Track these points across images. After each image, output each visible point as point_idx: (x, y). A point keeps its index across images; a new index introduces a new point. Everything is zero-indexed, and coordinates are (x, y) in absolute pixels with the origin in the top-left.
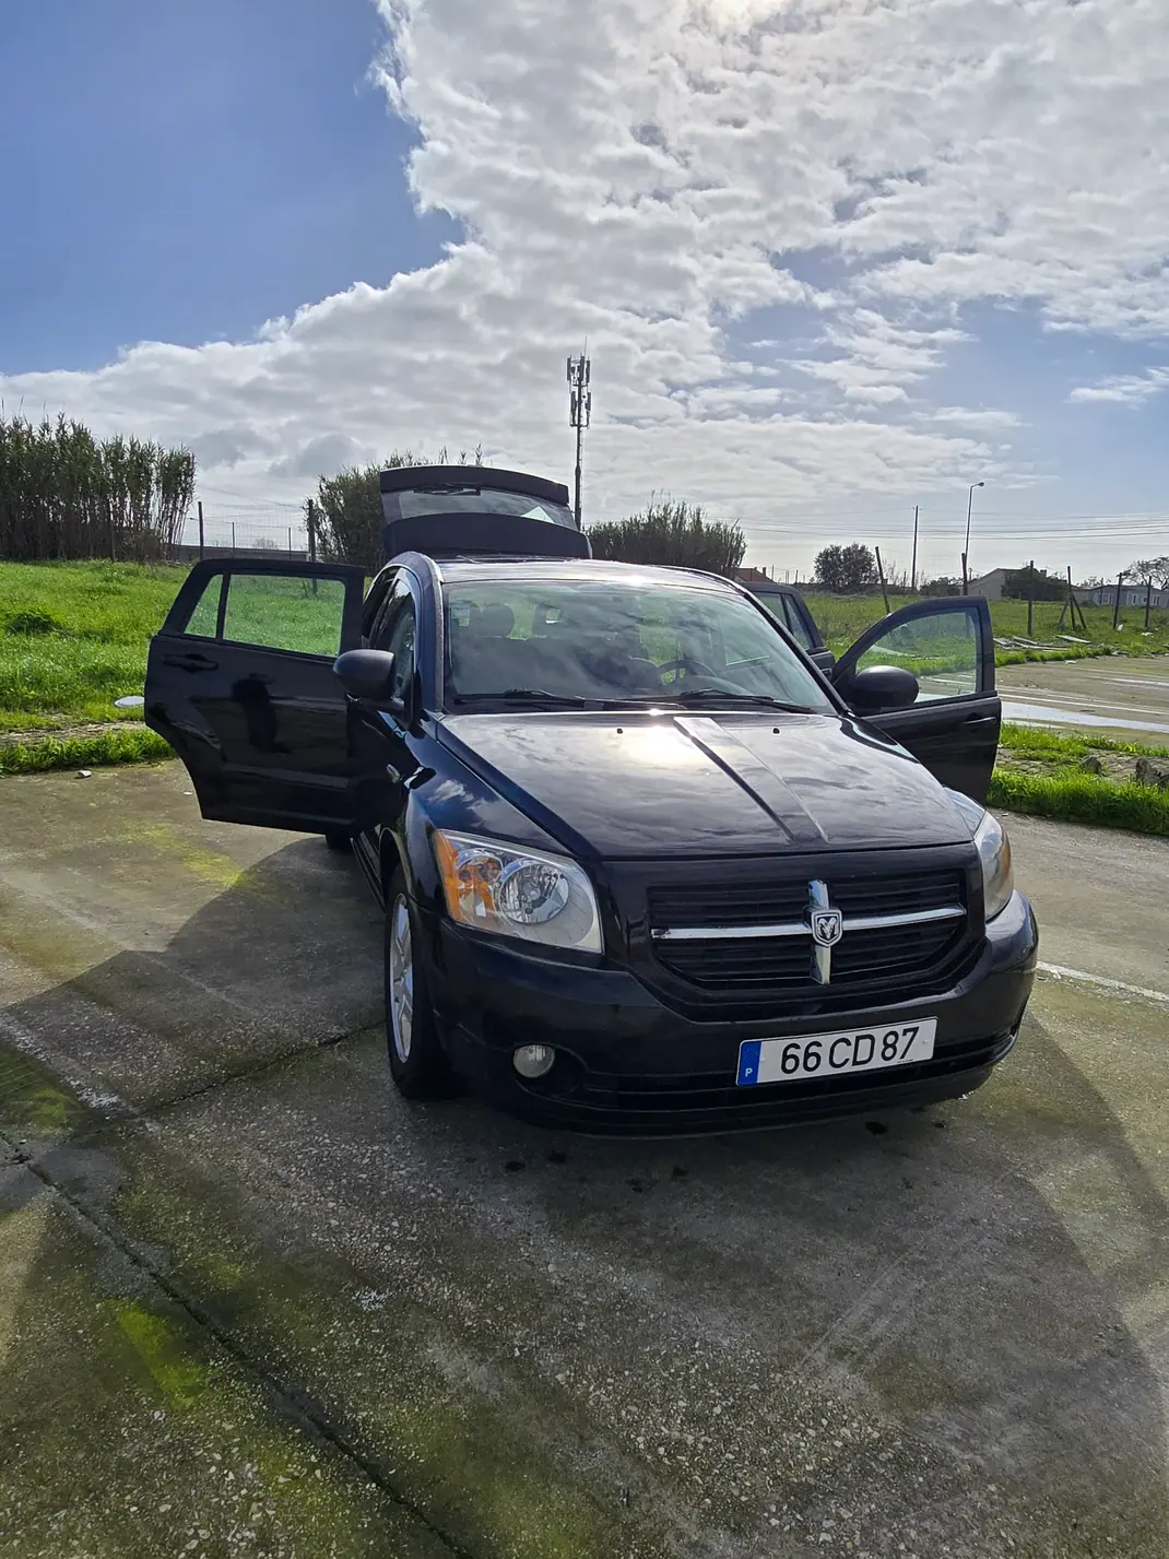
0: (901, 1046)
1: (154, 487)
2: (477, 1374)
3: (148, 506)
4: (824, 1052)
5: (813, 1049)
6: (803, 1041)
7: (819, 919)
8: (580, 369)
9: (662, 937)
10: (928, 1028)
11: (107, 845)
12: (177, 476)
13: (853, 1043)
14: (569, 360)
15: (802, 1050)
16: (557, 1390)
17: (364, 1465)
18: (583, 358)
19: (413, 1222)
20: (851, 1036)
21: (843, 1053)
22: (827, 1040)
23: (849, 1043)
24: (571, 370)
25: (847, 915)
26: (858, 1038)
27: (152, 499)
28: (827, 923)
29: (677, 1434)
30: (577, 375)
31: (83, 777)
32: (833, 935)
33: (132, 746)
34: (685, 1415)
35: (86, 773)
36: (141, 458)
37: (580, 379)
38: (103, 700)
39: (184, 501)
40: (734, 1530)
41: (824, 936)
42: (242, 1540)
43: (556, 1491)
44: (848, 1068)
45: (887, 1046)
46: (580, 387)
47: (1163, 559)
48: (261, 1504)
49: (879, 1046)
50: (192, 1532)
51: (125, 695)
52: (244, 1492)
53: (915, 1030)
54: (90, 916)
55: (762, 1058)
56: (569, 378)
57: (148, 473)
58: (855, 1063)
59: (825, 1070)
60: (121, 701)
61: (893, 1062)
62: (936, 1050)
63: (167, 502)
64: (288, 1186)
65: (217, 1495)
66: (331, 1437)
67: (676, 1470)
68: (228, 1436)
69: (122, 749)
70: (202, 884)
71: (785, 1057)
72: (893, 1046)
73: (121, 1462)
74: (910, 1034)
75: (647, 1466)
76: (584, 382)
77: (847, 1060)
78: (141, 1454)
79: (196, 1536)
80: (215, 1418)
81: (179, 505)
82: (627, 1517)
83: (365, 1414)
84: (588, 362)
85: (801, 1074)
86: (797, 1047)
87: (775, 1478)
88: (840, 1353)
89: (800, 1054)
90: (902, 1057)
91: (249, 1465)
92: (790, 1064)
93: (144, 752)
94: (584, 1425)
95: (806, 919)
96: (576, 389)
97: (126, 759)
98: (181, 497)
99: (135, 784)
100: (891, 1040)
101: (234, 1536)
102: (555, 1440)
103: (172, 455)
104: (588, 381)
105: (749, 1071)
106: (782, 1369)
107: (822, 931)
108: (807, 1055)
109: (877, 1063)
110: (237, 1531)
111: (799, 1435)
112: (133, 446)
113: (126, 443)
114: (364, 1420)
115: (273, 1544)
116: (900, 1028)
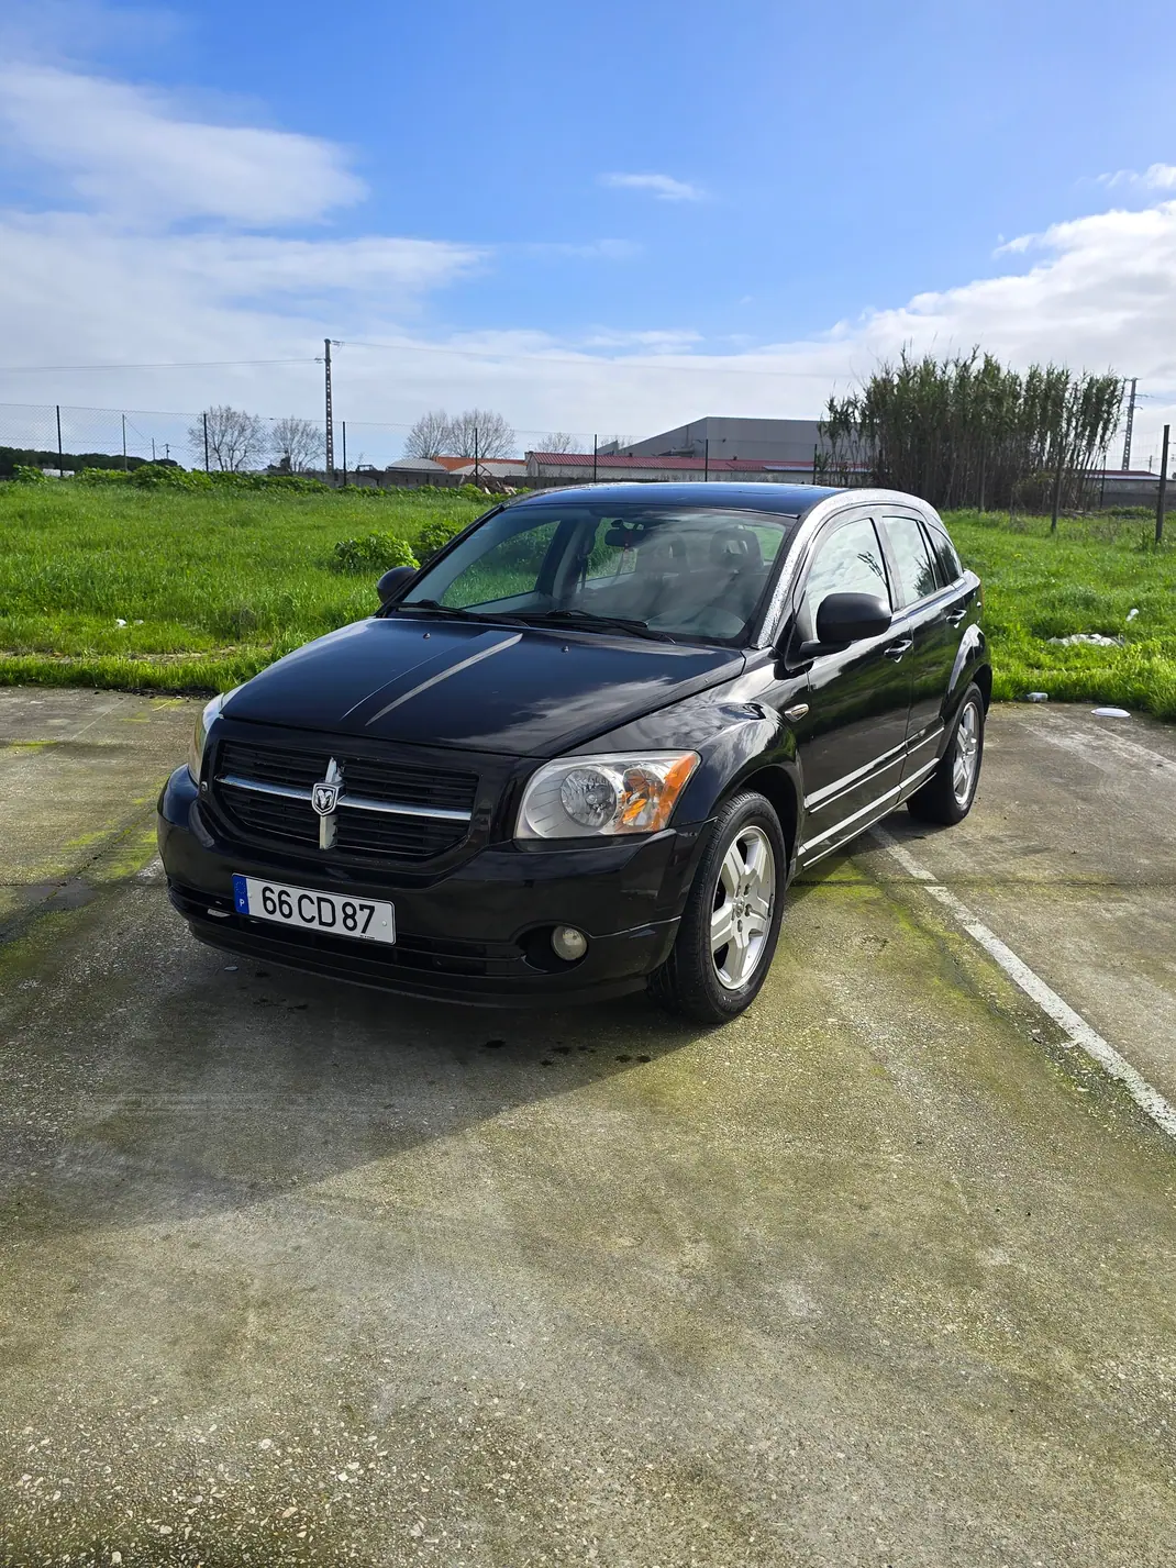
0: (360, 919)
6: (277, 888)
7: (319, 791)
10: (384, 910)
13: (316, 903)
15: (277, 895)
20: (314, 895)
21: (309, 909)
22: (295, 892)
26: (320, 900)
44: (316, 926)
53: (372, 909)
55: (248, 893)
58: (322, 923)
59: (297, 920)
61: (357, 934)
62: (396, 937)
77: (313, 917)
85: (279, 917)
86: (273, 891)
92: (269, 905)
100: (350, 911)
105: (241, 901)
107: (319, 801)
109: (341, 929)
116: (357, 902)
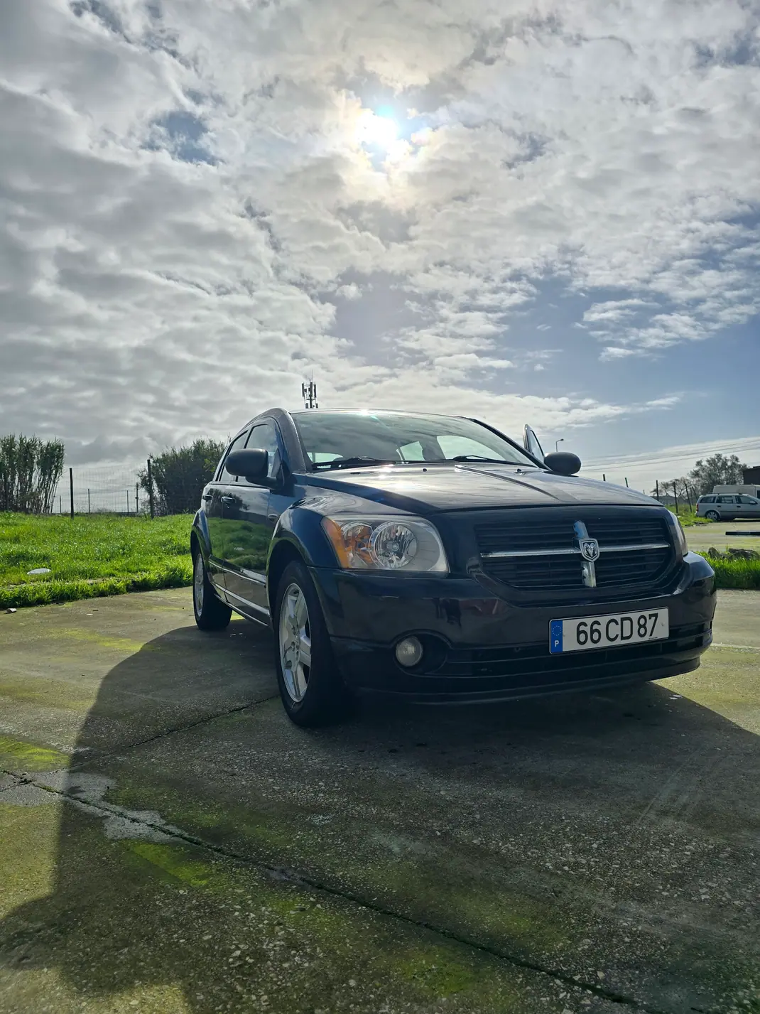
0: (649, 626)
1: (36, 467)
2: (416, 846)
3: (31, 478)
4: (602, 628)
5: (595, 627)
6: (589, 621)
7: (584, 544)
8: (310, 390)
9: (488, 556)
10: (663, 614)
11: (39, 640)
12: (52, 458)
13: (619, 623)
14: (303, 385)
15: (589, 627)
16: (476, 848)
17: (352, 898)
18: (311, 383)
19: (334, 782)
20: (618, 617)
21: (614, 630)
22: (604, 620)
23: (617, 623)
24: (304, 391)
25: (601, 544)
26: (623, 619)
27: (34, 474)
28: (589, 548)
29: (573, 860)
30: (308, 393)
31: (10, 612)
32: (594, 554)
33: (44, 594)
34: (573, 850)
35: (13, 610)
36: (28, 448)
37: (311, 396)
38: (17, 572)
39: (56, 475)
40: (638, 900)
41: (589, 555)
42: (275, 946)
43: (501, 896)
44: (619, 642)
45: (640, 626)
46: (311, 400)
47: (676, 480)
48: (282, 926)
49: (636, 627)
50: (233, 947)
51: (33, 569)
52: (266, 922)
53: (656, 615)
54: (38, 671)
55: (564, 633)
56: (304, 395)
57: (32, 457)
58: (623, 638)
59: (604, 643)
60: (32, 572)
61: (646, 638)
62: (670, 631)
63: (44, 475)
64: (235, 775)
65: (246, 926)
66: (320, 887)
67: (582, 876)
68: (241, 895)
69: (37, 595)
70: (115, 651)
71: (579, 633)
72: (644, 626)
73: (162, 919)
74: (653, 618)
75: (560, 876)
76: (313, 398)
77: (617, 636)
78: (176, 912)
79: (238, 948)
80: (227, 888)
81: (53, 477)
82: (559, 902)
83: (341, 873)
84: (315, 386)
85: (589, 645)
86: (586, 625)
87: (653, 873)
88: (664, 813)
89: (588, 629)
90: (651, 635)
91: (264, 908)
92: (582, 637)
93: (53, 597)
94: (504, 862)
95: (576, 545)
96: (309, 402)
97: (40, 602)
98: (54, 471)
99: (50, 613)
100: (642, 622)
101: (267, 945)
102: (487, 871)
103: (48, 445)
104: (315, 397)
105: (557, 642)
106: (628, 823)
107: (588, 552)
108: (592, 631)
109: (636, 639)
110: (269, 942)
111: (658, 852)
112: (22, 441)
113: (17, 439)
114: (342, 877)
115: (300, 945)
116: (646, 614)
